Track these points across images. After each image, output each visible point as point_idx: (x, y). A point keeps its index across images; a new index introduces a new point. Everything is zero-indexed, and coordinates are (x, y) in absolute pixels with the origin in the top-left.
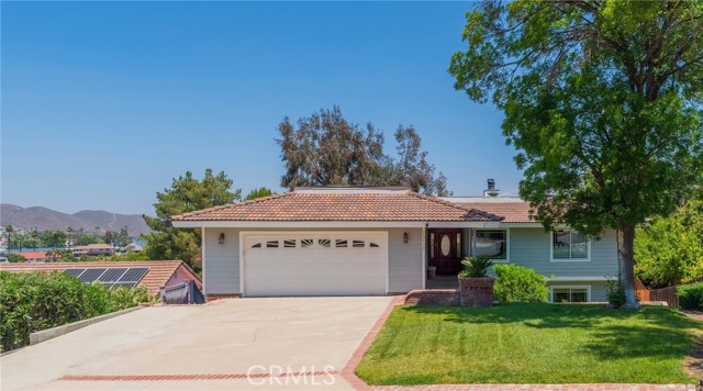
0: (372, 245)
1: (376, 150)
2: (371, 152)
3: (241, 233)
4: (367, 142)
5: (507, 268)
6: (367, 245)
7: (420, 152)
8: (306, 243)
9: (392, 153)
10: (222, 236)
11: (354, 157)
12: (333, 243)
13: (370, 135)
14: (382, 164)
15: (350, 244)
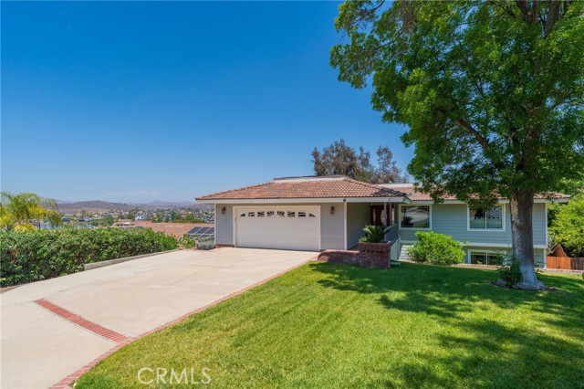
0: (311, 215)
1: (365, 162)
2: (363, 163)
3: (234, 207)
4: (360, 158)
5: (427, 234)
6: (307, 215)
7: (392, 160)
8: (270, 213)
9: (375, 163)
10: (224, 209)
11: (351, 167)
12: (286, 214)
13: (362, 154)
14: (367, 170)
15: (296, 214)
